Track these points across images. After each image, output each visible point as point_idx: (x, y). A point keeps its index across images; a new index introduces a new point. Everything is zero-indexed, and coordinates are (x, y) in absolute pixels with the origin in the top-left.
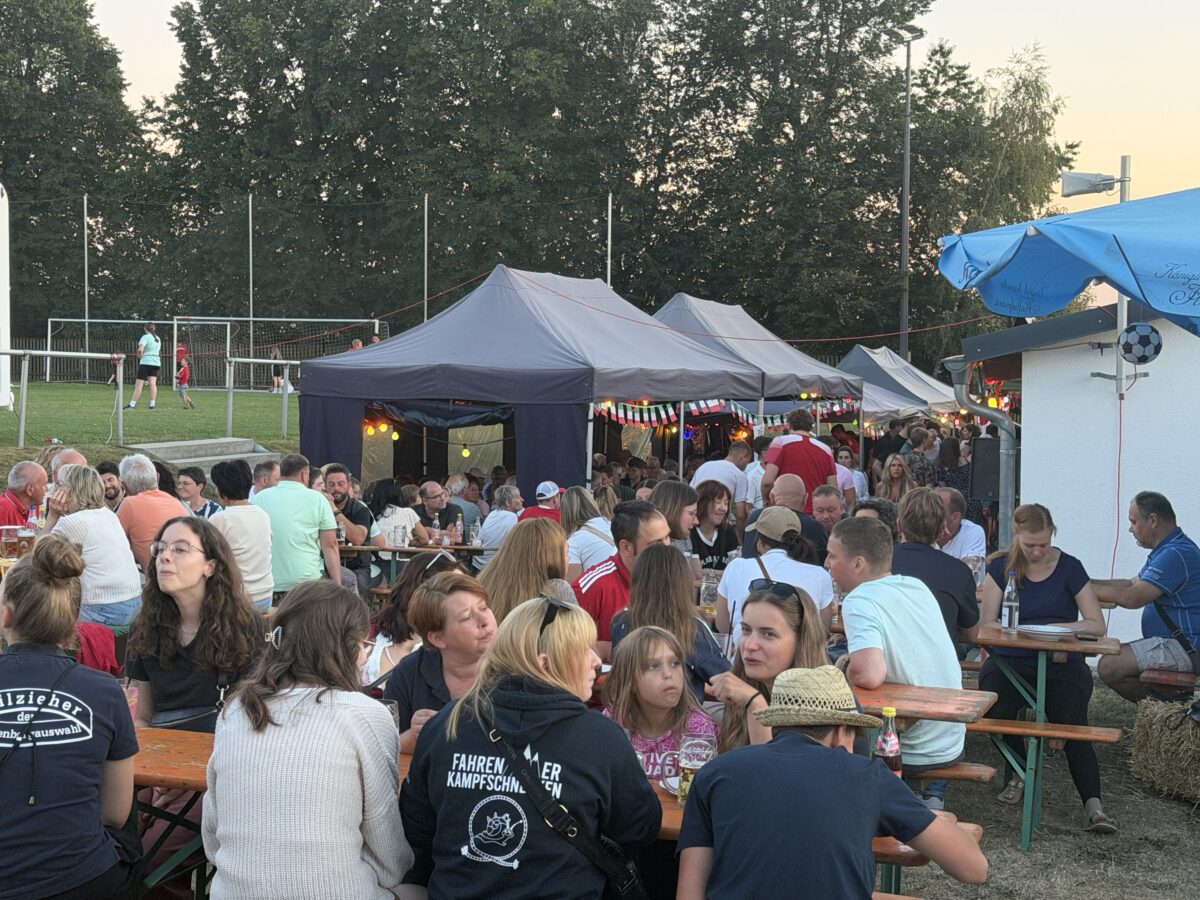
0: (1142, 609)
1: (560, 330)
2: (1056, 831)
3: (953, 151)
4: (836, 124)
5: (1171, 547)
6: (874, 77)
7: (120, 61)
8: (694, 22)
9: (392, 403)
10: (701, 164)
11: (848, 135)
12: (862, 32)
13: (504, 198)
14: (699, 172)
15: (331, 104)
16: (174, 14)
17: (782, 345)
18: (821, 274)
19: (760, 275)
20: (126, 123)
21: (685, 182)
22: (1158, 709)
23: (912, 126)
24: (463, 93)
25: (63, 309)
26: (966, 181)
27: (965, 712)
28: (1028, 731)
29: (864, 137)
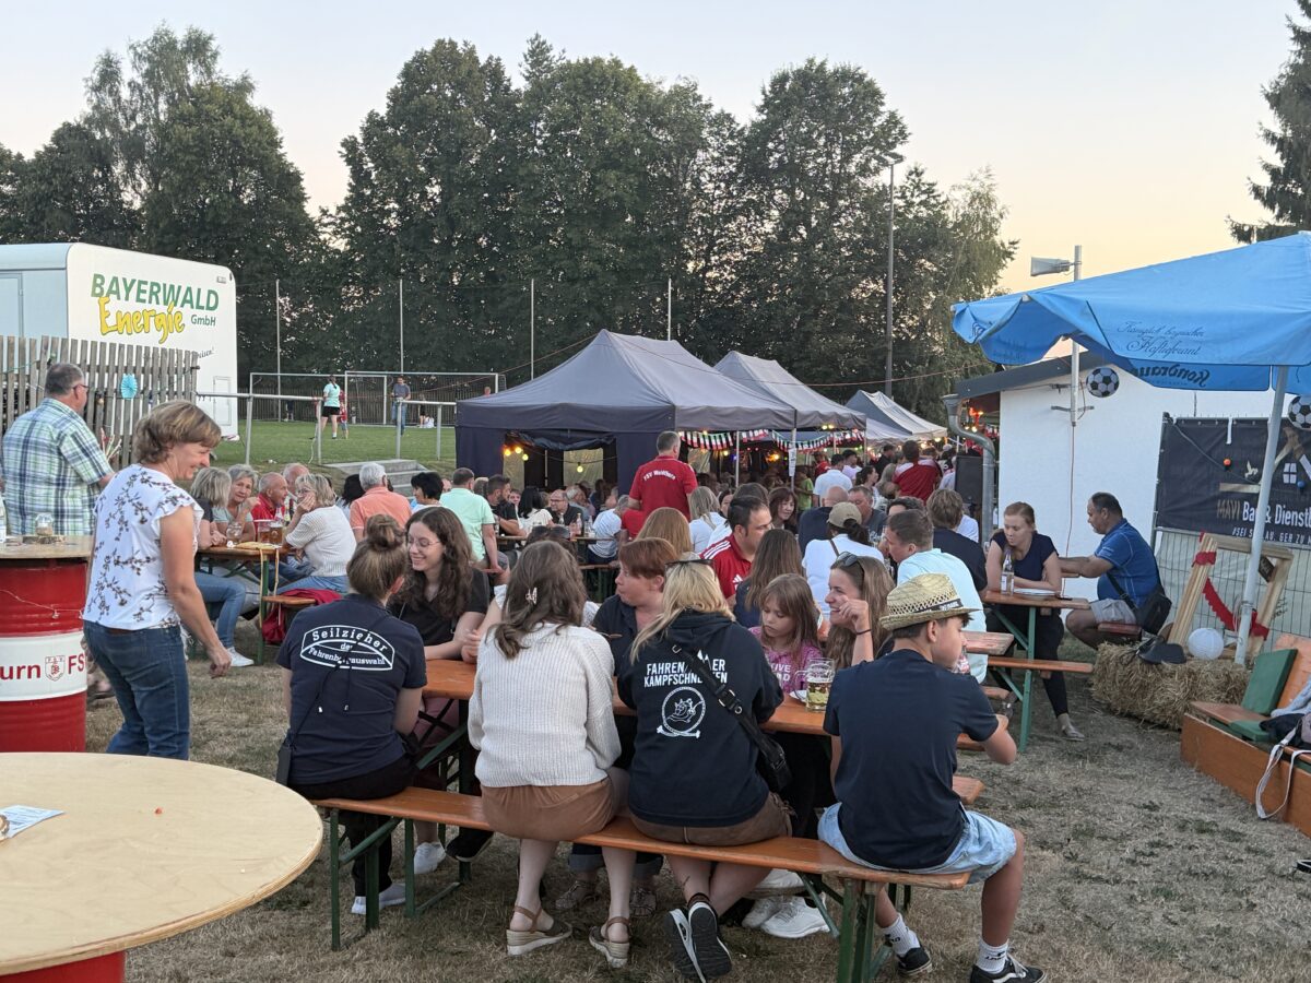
0: (1097, 579)
1: (649, 378)
2: (1043, 739)
3: (925, 246)
4: (838, 227)
5: (1120, 532)
6: (866, 192)
7: (302, 180)
8: (731, 151)
9: (525, 432)
10: (738, 256)
11: (847, 235)
12: (857, 158)
13: (591, 283)
14: (736, 262)
15: (461, 211)
16: (343, 145)
17: (805, 388)
18: (827, 339)
19: (782, 340)
20: (307, 226)
21: (725, 270)
22: (1111, 650)
23: (894, 228)
24: (560, 204)
25: (261, 366)
26: (935, 269)
27: (994, 647)
28: (1025, 665)
29: (859, 236)
